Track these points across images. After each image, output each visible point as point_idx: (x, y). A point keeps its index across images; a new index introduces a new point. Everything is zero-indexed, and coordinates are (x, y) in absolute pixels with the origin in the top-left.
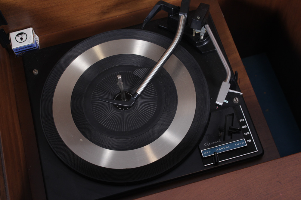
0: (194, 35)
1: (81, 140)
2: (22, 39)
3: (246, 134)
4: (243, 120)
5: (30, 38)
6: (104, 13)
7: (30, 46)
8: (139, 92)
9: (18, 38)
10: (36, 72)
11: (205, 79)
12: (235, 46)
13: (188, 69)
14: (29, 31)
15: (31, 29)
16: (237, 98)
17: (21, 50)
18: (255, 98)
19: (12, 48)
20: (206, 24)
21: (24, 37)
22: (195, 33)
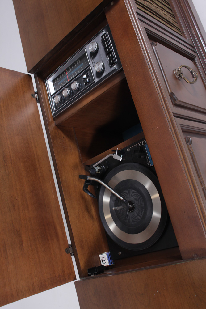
0: (100, 172)
1: (149, 228)
2: (104, 260)
3: (143, 144)
4: (137, 146)
5: (104, 256)
6: (92, 218)
7: (108, 256)
8: (122, 199)
9: (104, 262)
10: (120, 253)
11: (119, 166)
12: (106, 152)
13: (115, 175)
14: (101, 256)
15: (100, 255)
16: (127, 149)
17: (110, 261)
18: (128, 140)
19: (109, 265)
20: (93, 167)
21: (103, 259)
22: (99, 172)
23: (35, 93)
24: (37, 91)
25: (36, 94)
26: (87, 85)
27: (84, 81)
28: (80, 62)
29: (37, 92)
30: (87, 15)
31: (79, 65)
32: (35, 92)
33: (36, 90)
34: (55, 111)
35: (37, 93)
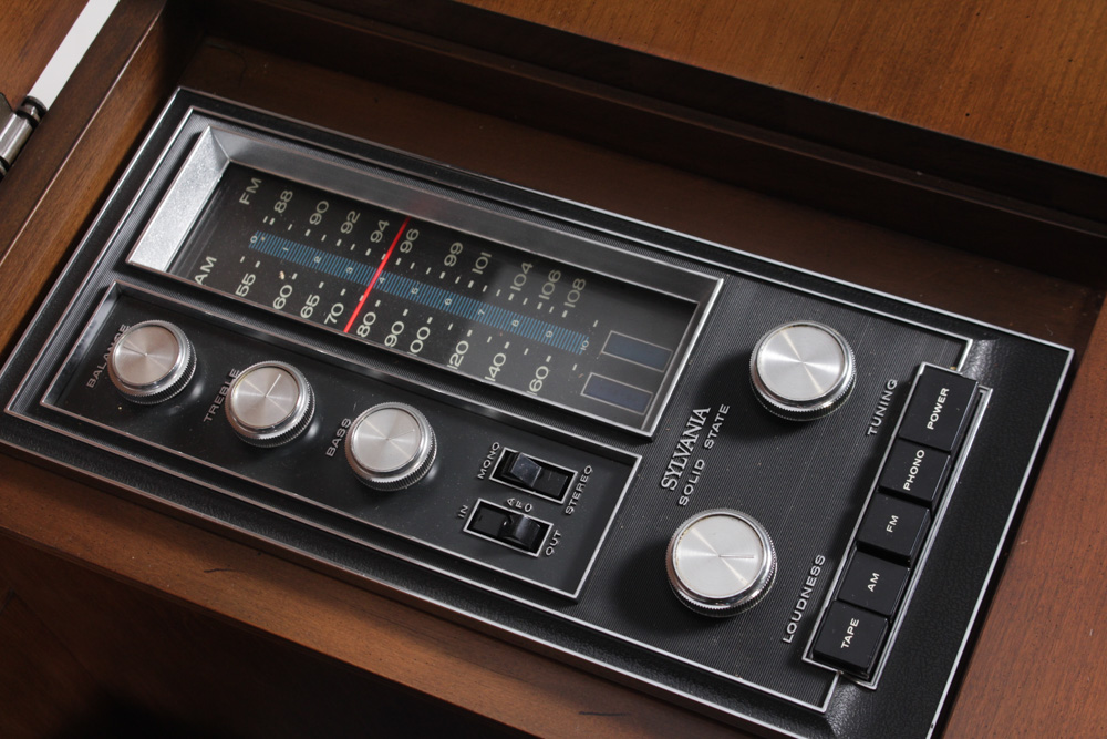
23: (23, 107)
24: (48, 105)
25: (22, 114)
26: (486, 551)
27: (486, 487)
28: (570, 304)
29: (39, 107)
30: (991, 139)
31: (543, 316)
32: (33, 93)
33: (47, 88)
34: (35, 408)
35: (41, 121)
